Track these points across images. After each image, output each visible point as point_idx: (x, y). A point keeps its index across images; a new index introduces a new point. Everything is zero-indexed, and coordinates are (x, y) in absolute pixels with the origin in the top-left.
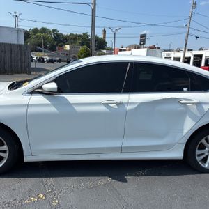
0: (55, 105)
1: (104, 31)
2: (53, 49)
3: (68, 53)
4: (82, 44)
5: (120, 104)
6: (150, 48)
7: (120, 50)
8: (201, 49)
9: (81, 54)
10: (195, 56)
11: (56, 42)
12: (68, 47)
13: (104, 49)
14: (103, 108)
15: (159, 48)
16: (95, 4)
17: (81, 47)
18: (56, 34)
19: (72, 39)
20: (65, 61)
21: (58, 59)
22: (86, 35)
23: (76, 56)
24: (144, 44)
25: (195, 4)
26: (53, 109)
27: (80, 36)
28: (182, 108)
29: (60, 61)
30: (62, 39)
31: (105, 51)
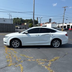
0: (27, 35)
1: (37, 18)
2: (21, 24)
3: (26, 26)
4: (30, 23)
5: (38, 35)
6: (53, 23)
7: (43, 24)
8: (70, 23)
9: (30, 26)
10: (67, 25)
11: (21, 22)
12: (26, 24)
13: (37, 24)
14: (35, 36)
15: (56, 23)
16: (34, 12)
17: (30, 24)
18: (22, 19)
19: (27, 21)
20: (24, 28)
21: (22, 27)
22: (31, 19)
23: (28, 26)
24: (50, 22)
25: (65, 9)
26: (27, 36)
27: (29, 20)
28: (50, 36)
29: (23, 28)
30: (23, 21)
31: (38, 25)
